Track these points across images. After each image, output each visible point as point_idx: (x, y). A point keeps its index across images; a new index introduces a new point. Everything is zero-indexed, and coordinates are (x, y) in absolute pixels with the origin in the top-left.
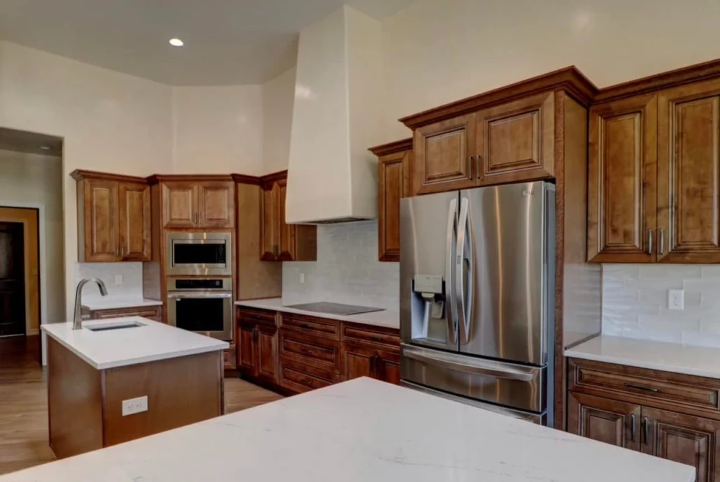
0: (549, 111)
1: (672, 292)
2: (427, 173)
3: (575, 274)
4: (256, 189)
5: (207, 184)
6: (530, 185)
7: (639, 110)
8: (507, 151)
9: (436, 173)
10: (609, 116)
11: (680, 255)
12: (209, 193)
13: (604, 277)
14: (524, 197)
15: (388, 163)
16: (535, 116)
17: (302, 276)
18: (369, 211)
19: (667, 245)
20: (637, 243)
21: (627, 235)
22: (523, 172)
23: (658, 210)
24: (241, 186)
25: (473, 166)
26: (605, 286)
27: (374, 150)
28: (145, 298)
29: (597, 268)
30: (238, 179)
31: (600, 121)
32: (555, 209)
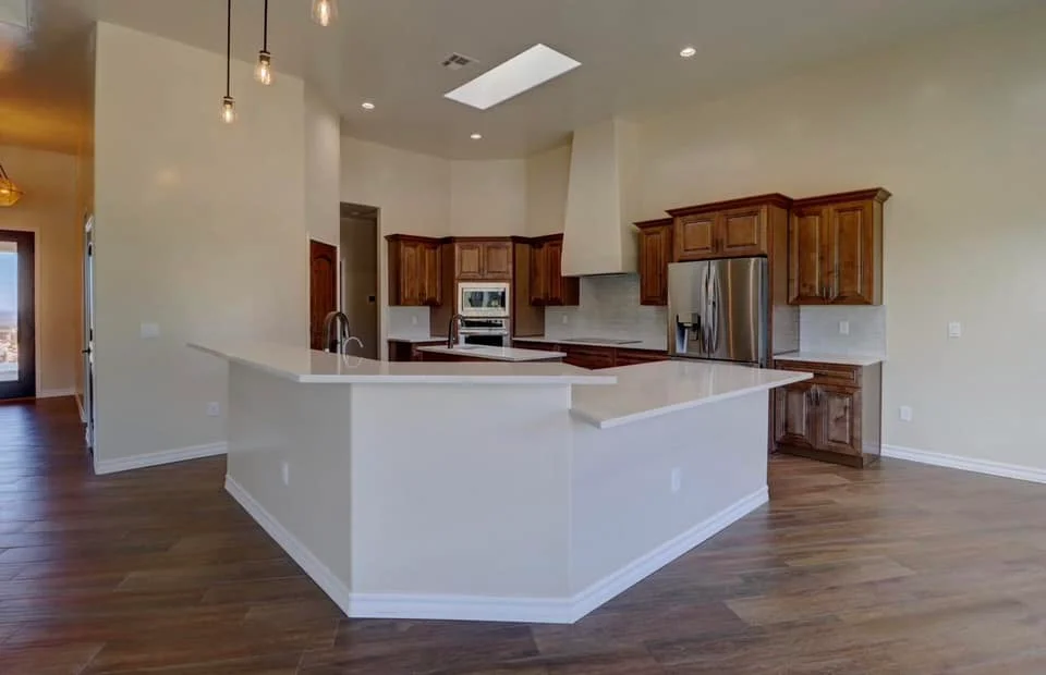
0: (764, 215)
1: (841, 324)
2: (685, 246)
3: (780, 314)
4: (527, 247)
5: (490, 244)
6: (753, 260)
7: (818, 214)
8: (738, 236)
9: (690, 248)
10: (801, 215)
11: (841, 300)
12: (493, 251)
13: (801, 314)
14: (748, 267)
15: (648, 234)
16: (756, 218)
17: (565, 317)
18: (632, 268)
19: (834, 293)
20: (817, 292)
21: (812, 288)
22: (748, 249)
23: (829, 273)
24: (518, 246)
25: (716, 244)
26: (801, 320)
27: (637, 224)
28: (432, 335)
29: (796, 308)
30: (516, 240)
31: (796, 218)
32: (768, 274)
